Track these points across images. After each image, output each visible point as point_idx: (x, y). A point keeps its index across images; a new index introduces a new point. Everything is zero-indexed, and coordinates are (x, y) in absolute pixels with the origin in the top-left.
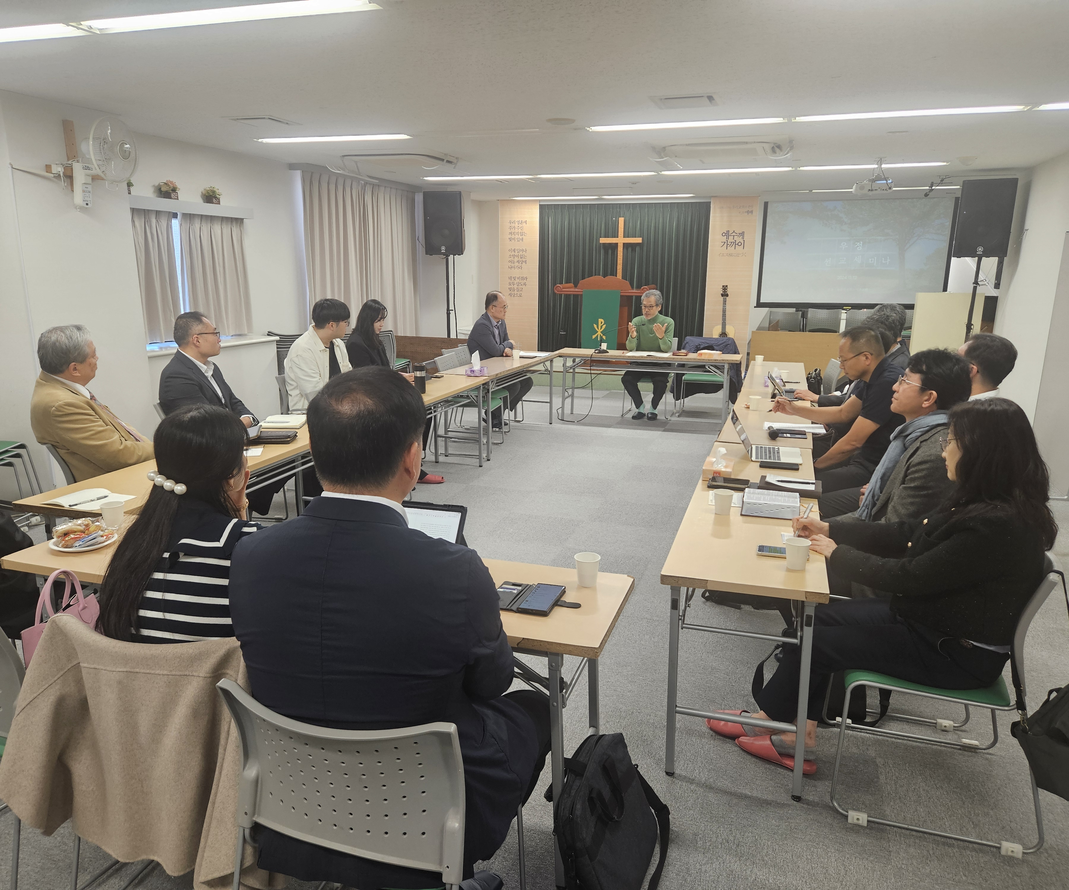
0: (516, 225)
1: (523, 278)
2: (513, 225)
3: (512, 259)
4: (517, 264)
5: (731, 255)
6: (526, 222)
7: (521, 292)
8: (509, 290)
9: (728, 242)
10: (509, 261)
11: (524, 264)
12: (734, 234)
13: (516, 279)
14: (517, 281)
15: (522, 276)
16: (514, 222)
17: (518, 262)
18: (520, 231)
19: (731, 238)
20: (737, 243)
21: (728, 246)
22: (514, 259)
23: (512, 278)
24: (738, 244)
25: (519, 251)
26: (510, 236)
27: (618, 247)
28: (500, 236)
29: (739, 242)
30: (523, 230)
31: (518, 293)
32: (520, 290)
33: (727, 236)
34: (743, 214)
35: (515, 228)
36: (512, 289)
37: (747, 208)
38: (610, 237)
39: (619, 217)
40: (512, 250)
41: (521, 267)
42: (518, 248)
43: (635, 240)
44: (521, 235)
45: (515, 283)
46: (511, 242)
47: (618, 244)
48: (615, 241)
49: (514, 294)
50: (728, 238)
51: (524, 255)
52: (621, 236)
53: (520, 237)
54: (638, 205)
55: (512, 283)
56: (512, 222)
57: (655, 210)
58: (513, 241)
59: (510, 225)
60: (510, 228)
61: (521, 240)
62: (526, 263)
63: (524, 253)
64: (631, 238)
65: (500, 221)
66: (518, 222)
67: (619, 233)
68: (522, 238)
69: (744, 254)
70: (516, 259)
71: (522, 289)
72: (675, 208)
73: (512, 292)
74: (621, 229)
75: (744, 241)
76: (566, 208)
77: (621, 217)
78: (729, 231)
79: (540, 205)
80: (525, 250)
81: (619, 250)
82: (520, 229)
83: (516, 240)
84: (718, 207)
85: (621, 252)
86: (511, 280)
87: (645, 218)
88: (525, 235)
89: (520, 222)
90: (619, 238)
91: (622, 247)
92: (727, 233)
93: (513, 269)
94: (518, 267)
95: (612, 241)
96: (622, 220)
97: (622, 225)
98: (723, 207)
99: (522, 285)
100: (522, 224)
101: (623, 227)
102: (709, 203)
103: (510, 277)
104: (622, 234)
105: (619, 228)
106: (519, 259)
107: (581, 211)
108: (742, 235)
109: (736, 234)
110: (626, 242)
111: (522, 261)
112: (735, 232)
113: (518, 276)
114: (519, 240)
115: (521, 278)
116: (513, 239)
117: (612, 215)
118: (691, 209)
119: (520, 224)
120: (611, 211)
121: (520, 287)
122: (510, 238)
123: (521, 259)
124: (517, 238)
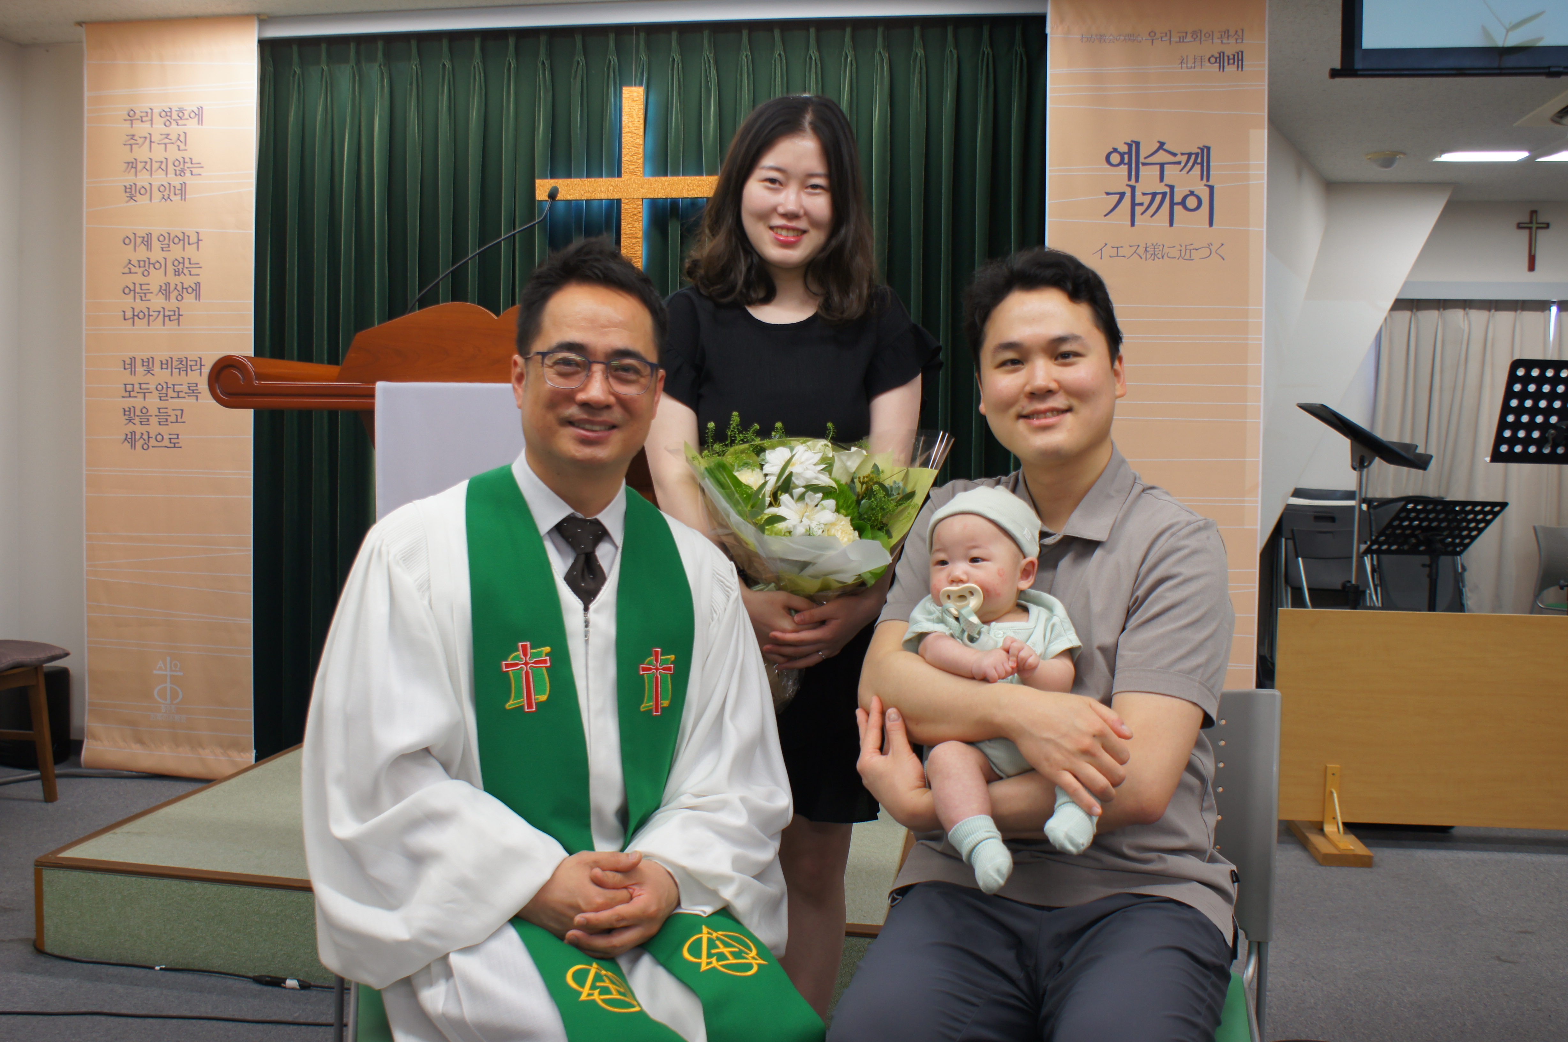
0: (159, 126)
1: (184, 365)
2: (142, 129)
3: (139, 279)
4: (157, 302)
5: (1153, 252)
6: (199, 114)
7: (175, 428)
8: (123, 419)
9: (1138, 193)
10: (127, 290)
11: (189, 299)
12: (1162, 157)
13: (157, 369)
14: (161, 375)
15: (181, 354)
16: (148, 116)
17: (166, 291)
18: (173, 153)
19: (1149, 174)
20: (1178, 199)
21: (1139, 209)
22: (144, 280)
23: (139, 363)
24: (1183, 203)
25: (168, 240)
26: (129, 179)
27: (622, 218)
28: (85, 180)
29: (1189, 193)
30: (186, 150)
31: (163, 430)
32: (173, 419)
33: (1129, 164)
34: (1198, 69)
35: (151, 142)
36: (138, 413)
37: (1216, 41)
38: (579, 176)
39: (623, 80)
40: (139, 240)
41: (177, 313)
42: (164, 230)
43: (699, 186)
44: (178, 173)
45: (152, 387)
46: (132, 203)
47: (622, 205)
48: (608, 191)
49: (145, 437)
50: (1134, 174)
51: (190, 259)
52: (633, 167)
53: (173, 183)
54: (706, 33)
55: (137, 386)
56: (137, 116)
57: (782, 54)
58: (143, 200)
59: (132, 132)
60: (132, 142)
61: (177, 192)
62: (198, 297)
63: (191, 251)
64: (681, 178)
65: (86, 115)
66: (163, 114)
67: (623, 156)
68: (184, 185)
69: (1213, 248)
70: (156, 279)
71: (179, 413)
72: (878, 45)
73: (139, 429)
74: (632, 137)
75: (1211, 188)
76: (380, 54)
77: (630, 84)
78: (1138, 144)
79: (263, 44)
80: (196, 240)
81: (623, 232)
82: (175, 147)
83: (157, 195)
84: (1079, 36)
85: (636, 238)
86: (133, 372)
87: (738, 92)
88: (195, 171)
89: (175, 116)
90: (625, 176)
91: (641, 218)
92: (1129, 153)
93: (141, 324)
94: (164, 316)
95: (593, 192)
96: (635, 99)
97: (636, 120)
98: (1101, 38)
99: (181, 395)
100: (180, 122)
101: (642, 126)
102: (1041, 20)
103: (128, 361)
104: (639, 161)
105: (625, 130)
106: (166, 280)
107: (444, 65)
108: (1202, 164)
109: (1172, 159)
110: (660, 196)
111: (183, 288)
112: (1165, 147)
113: (162, 354)
114: (167, 193)
115: (175, 363)
116: (143, 191)
117: (585, 80)
118: (955, 52)
119: (174, 125)
120: (580, 58)
121: (173, 403)
122: (128, 184)
123: (178, 280)
124: (160, 183)
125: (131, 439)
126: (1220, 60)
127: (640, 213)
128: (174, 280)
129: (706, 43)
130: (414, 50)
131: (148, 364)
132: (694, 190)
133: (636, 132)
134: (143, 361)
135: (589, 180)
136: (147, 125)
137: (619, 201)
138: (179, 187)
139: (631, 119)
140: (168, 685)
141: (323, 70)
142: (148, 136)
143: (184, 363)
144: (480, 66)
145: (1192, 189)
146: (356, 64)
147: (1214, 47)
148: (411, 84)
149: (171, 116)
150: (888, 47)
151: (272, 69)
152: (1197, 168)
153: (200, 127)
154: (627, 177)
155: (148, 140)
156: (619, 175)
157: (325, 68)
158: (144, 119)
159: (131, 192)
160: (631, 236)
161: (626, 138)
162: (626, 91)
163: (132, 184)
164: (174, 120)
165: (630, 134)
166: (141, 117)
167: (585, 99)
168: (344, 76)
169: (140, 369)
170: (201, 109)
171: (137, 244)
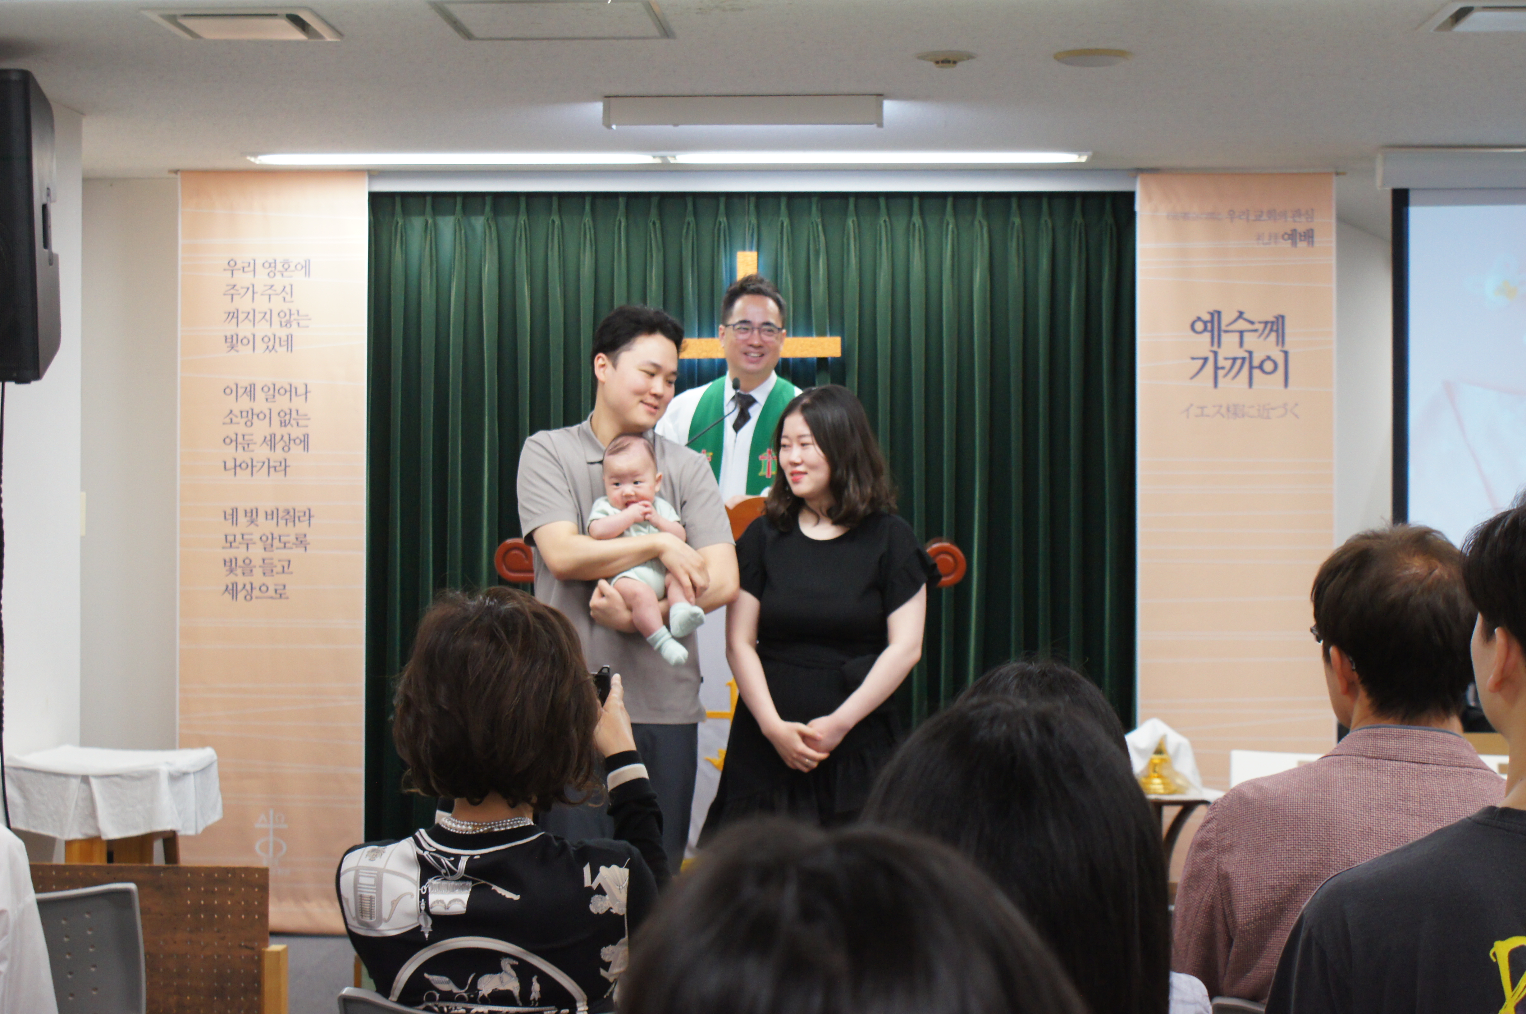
0: (262, 278)
1: (291, 516)
2: (243, 279)
3: (241, 429)
4: (262, 452)
5: (1234, 411)
6: (307, 268)
7: (281, 579)
8: (224, 570)
9: (1220, 358)
10: (229, 441)
11: (297, 450)
12: (1241, 325)
13: (262, 520)
14: (266, 526)
15: (289, 505)
16: (252, 267)
17: (271, 441)
18: (277, 305)
19: (1230, 341)
20: (1256, 363)
21: (1221, 373)
22: (246, 430)
23: (241, 513)
24: (1261, 367)
25: (274, 391)
26: (230, 329)
28: (179, 329)
29: (1266, 358)
30: (292, 302)
31: (270, 581)
32: (280, 569)
33: (1212, 331)
34: (1273, 245)
35: (253, 293)
36: (240, 562)
37: (1290, 219)
39: (735, 247)
40: (241, 391)
41: (283, 464)
42: (269, 381)
43: (811, 347)
44: (284, 324)
45: (256, 537)
46: (233, 353)
49: (248, 587)
50: (1216, 340)
51: (297, 411)
53: (278, 334)
54: (814, 200)
55: (239, 537)
56: (239, 266)
57: (887, 220)
58: (245, 351)
59: (232, 282)
60: (233, 291)
61: (283, 343)
62: (306, 448)
63: (298, 403)
65: (180, 263)
66: (267, 265)
68: (290, 336)
69: (1289, 408)
70: (260, 429)
71: (286, 564)
72: (978, 213)
73: (241, 580)
75: (1286, 353)
76: (488, 211)
77: (744, 250)
78: (1219, 313)
79: (375, 199)
80: (304, 391)
82: (280, 298)
83: (260, 346)
84: (1166, 214)
86: (235, 522)
87: (845, 255)
88: (302, 323)
89: (279, 267)
92: (1212, 321)
93: (243, 475)
94: (269, 467)
95: (705, 351)
96: (749, 263)
98: (1185, 216)
99: (288, 545)
100: (285, 274)
102: (1129, 197)
103: (229, 512)
106: (270, 431)
107: (553, 222)
108: (1277, 331)
109: (1249, 327)
111: (290, 440)
112: (1244, 315)
113: (266, 505)
114: (272, 344)
115: (281, 514)
116: (245, 341)
117: (696, 240)
118: (1049, 221)
119: (278, 275)
120: (690, 218)
121: (279, 554)
122: (229, 335)
123: (285, 431)
124: (263, 334)
125: (233, 590)
126: (1293, 236)
128: (279, 431)
129: (814, 208)
130: (523, 209)
131: (252, 515)
132: (807, 350)
134: (246, 512)
135: (700, 340)
136: (250, 275)
138: (284, 338)
140: (271, 838)
141: (427, 221)
142: (250, 286)
143: (292, 513)
144: (590, 223)
145: (1269, 353)
146: (462, 216)
147: (1286, 225)
148: (520, 237)
149: (275, 267)
150: (987, 215)
151: (373, 219)
152: (1274, 334)
153: (307, 279)
155: (250, 291)
157: (430, 219)
158: (246, 269)
159: (232, 342)
162: (740, 255)
163: (233, 334)
164: (279, 271)
166: (243, 267)
167: (696, 259)
168: (449, 225)
169: (242, 520)
170: (308, 261)
171: (239, 394)
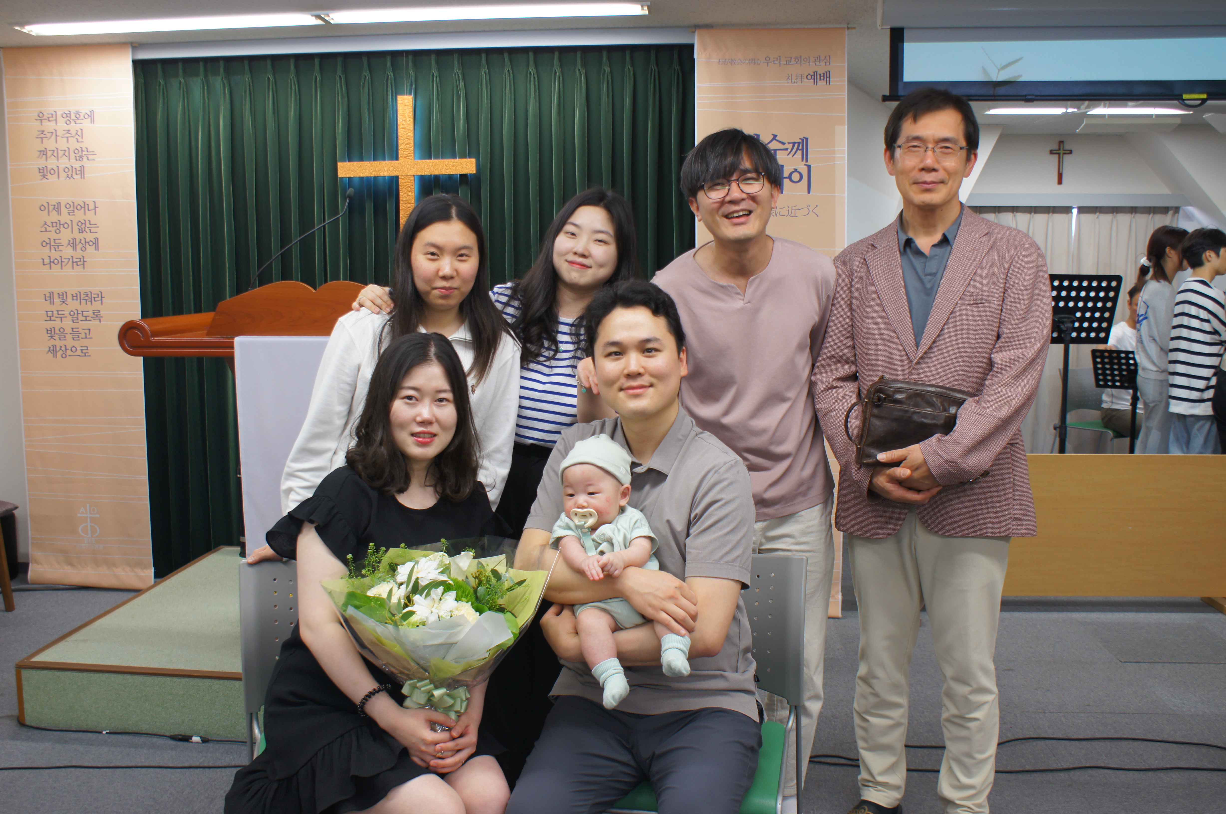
0: (62, 125)
2: (49, 126)
3: (53, 235)
4: (67, 252)
6: (91, 116)
7: (85, 342)
8: (46, 336)
10: (44, 244)
11: (90, 250)
13: (69, 300)
14: (73, 305)
15: (87, 289)
16: (53, 117)
17: (73, 244)
18: (73, 144)
22: (57, 236)
23: (56, 296)
25: (73, 208)
26: (42, 163)
27: (400, 189)
28: (9, 164)
29: (794, 170)
30: (82, 142)
31: (76, 343)
32: (83, 335)
34: (799, 84)
35: (56, 136)
36: (57, 331)
37: (812, 64)
38: (369, 159)
39: (397, 91)
40: (51, 208)
41: (82, 260)
42: (69, 200)
43: (453, 166)
44: (78, 158)
45: (66, 313)
46: (45, 180)
47: (400, 180)
48: (389, 170)
49: (63, 349)
51: (89, 221)
52: (407, 153)
53: (74, 166)
54: (456, 56)
55: (55, 313)
56: (45, 117)
57: (510, 70)
58: (53, 179)
59: (42, 128)
60: (42, 136)
61: (78, 172)
62: (97, 248)
63: (90, 215)
64: (441, 160)
65: (6, 116)
66: (65, 116)
67: (399, 145)
68: (82, 167)
69: (811, 209)
70: (66, 235)
71: (87, 331)
72: (578, 63)
73: (58, 343)
74: (405, 132)
75: (809, 167)
76: (222, 70)
77: (402, 94)
79: (137, 64)
80: (93, 207)
81: (401, 199)
82: (74, 140)
83: (63, 175)
84: (717, 60)
85: (410, 203)
86: (52, 303)
87: (480, 98)
88: (90, 157)
89: (73, 117)
90: (401, 160)
91: (413, 189)
93: (56, 268)
94: (73, 262)
95: (379, 171)
96: (407, 104)
97: (408, 119)
98: (732, 62)
99: (88, 318)
100: (78, 121)
101: (412, 124)
102: (690, 48)
103: (48, 295)
104: (411, 149)
105: (400, 127)
106: (72, 236)
107: (269, 78)
108: (802, 150)
109: (782, 147)
110: (426, 173)
111: (86, 242)
112: (777, 138)
113: (73, 289)
114: (71, 172)
115: (83, 296)
116: (52, 172)
117: (371, 89)
118: (631, 69)
119: (73, 124)
120: (366, 73)
121: (83, 324)
122: (41, 167)
123: (81, 236)
124: (64, 166)
125: (53, 350)
126: (814, 77)
127: (412, 185)
128: (78, 236)
129: (456, 62)
130: (247, 68)
131: (63, 296)
132: (450, 169)
133: (408, 128)
134: (59, 295)
135: (375, 162)
136: (53, 123)
137: (397, 177)
138: (79, 169)
139: (404, 119)
140: (89, 524)
141: (180, 82)
142: (54, 131)
143: (89, 296)
144: (295, 80)
145: (796, 167)
146: (205, 78)
147: (810, 69)
148: (245, 92)
149: (70, 117)
150: (584, 65)
151: (143, 81)
152: (800, 152)
153: (92, 125)
154: (403, 160)
155: (54, 135)
156: (397, 159)
157: (182, 80)
158: (51, 119)
159: (44, 173)
160: (406, 202)
161: (401, 133)
162: (400, 98)
163: (44, 166)
164: (73, 120)
165: (404, 130)
166: (48, 118)
167: (371, 103)
168: (196, 85)
169: (57, 301)
170: (92, 112)
171: (50, 210)
